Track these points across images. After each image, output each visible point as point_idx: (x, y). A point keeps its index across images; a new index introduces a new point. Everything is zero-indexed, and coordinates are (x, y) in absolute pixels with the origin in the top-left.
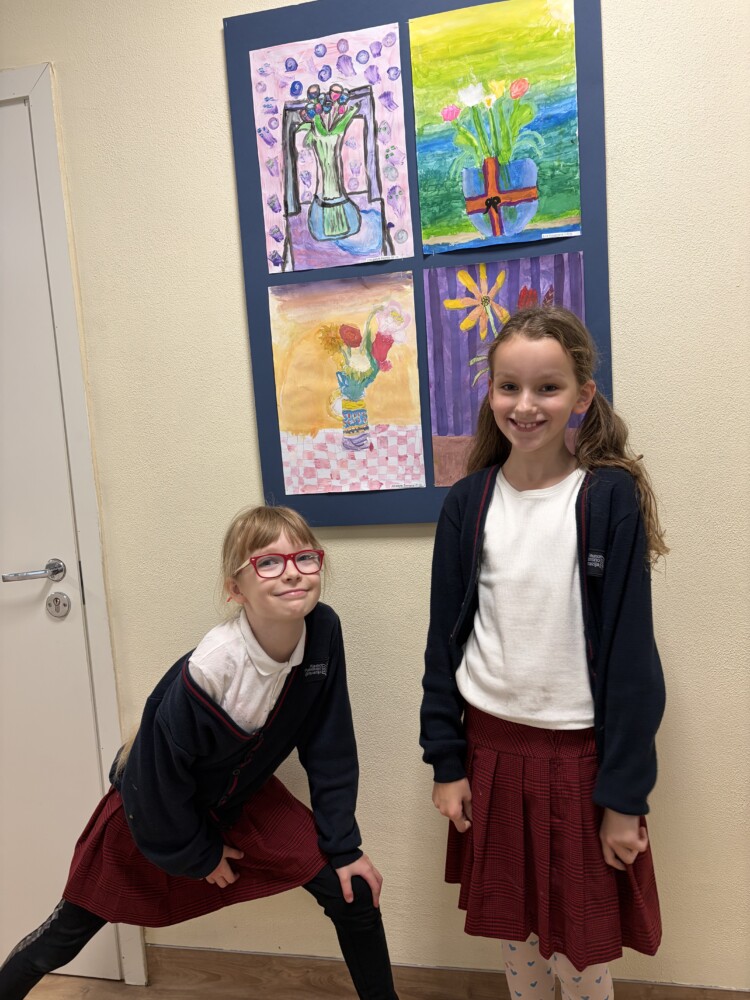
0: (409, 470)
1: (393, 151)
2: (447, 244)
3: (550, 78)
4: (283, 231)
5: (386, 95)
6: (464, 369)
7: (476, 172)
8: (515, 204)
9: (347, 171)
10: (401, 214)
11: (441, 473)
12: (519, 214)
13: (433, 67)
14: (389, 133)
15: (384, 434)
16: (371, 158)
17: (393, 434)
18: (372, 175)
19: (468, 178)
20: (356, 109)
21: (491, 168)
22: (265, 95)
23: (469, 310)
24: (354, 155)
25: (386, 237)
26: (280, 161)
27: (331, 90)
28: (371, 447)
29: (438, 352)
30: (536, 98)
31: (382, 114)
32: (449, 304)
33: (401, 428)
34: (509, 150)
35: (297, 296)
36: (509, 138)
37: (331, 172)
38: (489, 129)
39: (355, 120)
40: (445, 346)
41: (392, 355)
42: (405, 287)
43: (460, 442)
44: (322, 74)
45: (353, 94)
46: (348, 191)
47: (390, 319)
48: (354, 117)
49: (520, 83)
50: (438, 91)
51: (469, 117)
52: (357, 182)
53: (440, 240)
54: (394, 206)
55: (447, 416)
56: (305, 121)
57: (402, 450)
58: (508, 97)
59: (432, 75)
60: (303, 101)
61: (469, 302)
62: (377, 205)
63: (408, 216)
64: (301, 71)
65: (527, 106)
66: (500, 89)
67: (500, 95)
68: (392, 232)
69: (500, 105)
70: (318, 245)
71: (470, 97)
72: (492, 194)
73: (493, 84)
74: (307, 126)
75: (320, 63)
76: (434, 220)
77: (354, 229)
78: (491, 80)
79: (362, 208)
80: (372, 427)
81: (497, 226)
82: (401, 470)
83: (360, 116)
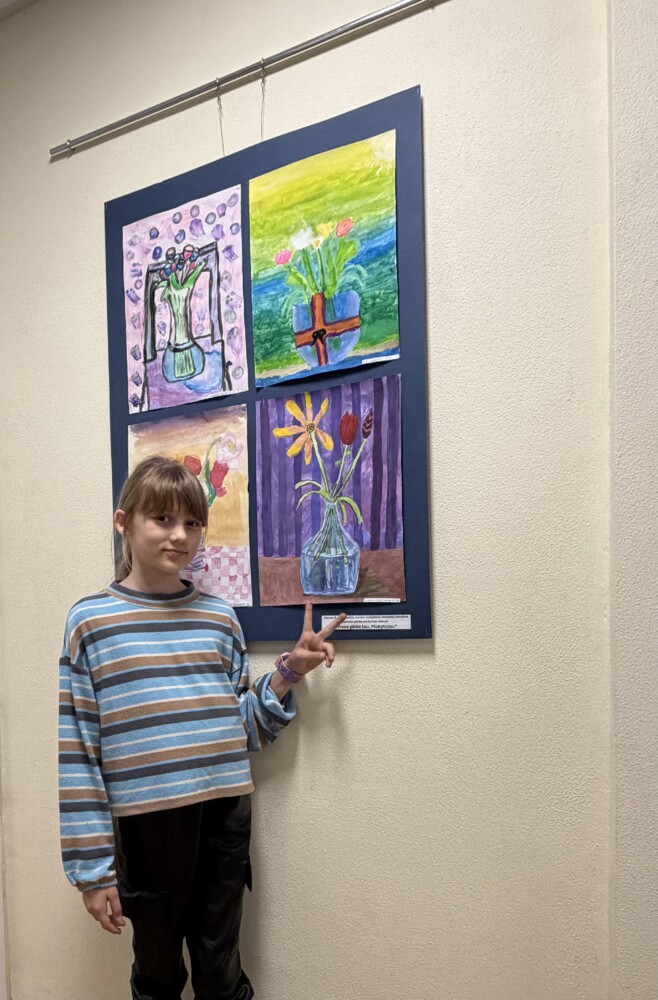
0: (239, 589)
1: (233, 297)
2: (277, 377)
3: (372, 214)
4: (142, 376)
5: (229, 249)
6: (290, 493)
7: (304, 308)
8: (339, 334)
9: (195, 319)
10: (238, 352)
11: (266, 593)
12: (343, 344)
13: (269, 219)
14: (230, 281)
15: (218, 555)
16: (214, 304)
17: (225, 555)
18: (215, 319)
19: (298, 314)
20: (204, 264)
21: (318, 303)
22: (132, 262)
23: (296, 437)
24: (200, 304)
25: (226, 375)
26: (142, 316)
27: (184, 250)
28: (207, 568)
29: (266, 477)
30: (359, 234)
31: (225, 265)
32: (278, 432)
33: (232, 549)
34: (335, 284)
35: (150, 432)
36: (334, 275)
37: (181, 321)
38: (316, 268)
39: (203, 273)
40: (273, 471)
41: (228, 481)
42: (240, 418)
43: (283, 563)
44: (178, 238)
45: (202, 251)
46: (195, 336)
47: (226, 449)
48: (203, 270)
49: (344, 220)
50: (272, 240)
51: (299, 259)
52: (202, 326)
53: (272, 374)
54: (232, 346)
55: (273, 539)
56: (163, 280)
57: (233, 571)
58: (335, 236)
59: (267, 225)
60: (162, 263)
61: (296, 429)
62: (218, 347)
63: (244, 354)
64: (162, 237)
65: (351, 243)
66: (326, 229)
67: (327, 236)
68: (231, 370)
69: (327, 245)
70: (169, 386)
71: (300, 242)
72: (319, 326)
73: (321, 227)
74: (165, 283)
75: (176, 229)
76: (267, 355)
77: (199, 370)
78: (319, 223)
79: (206, 350)
80: (208, 549)
81: (322, 356)
82: (232, 590)
83: (207, 270)
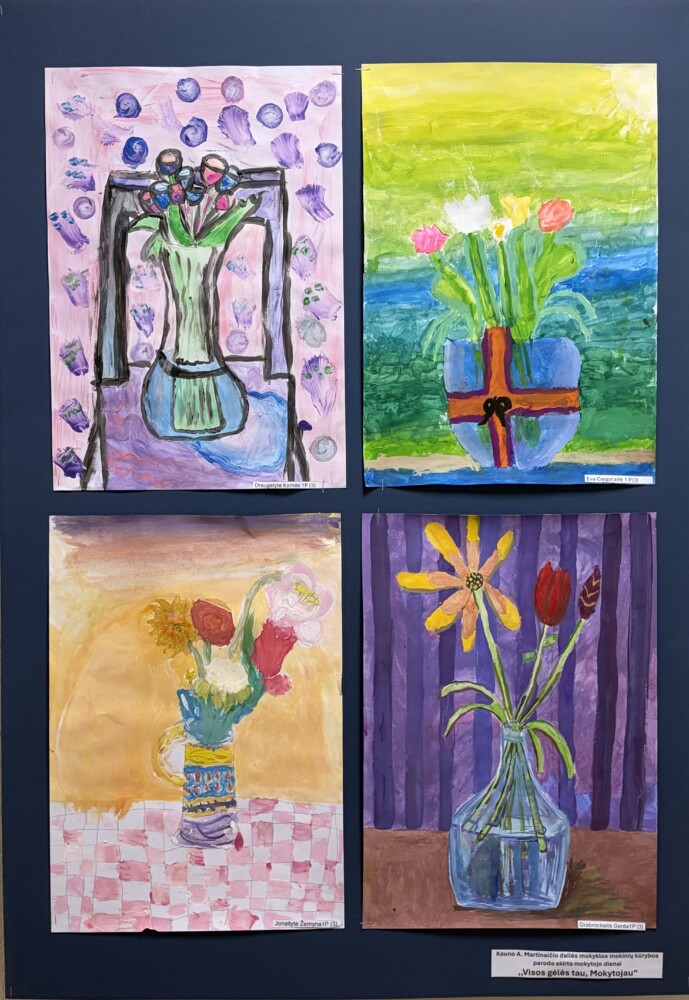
0: (313, 891)
1: (319, 294)
2: (410, 472)
3: (611, 206)
4: (89, 412)
5: (311, 191)
6: (430, 702)
7: (469, 349)
8: (537, 414)
9: (227, 316)
10: (327, 408)
11: (375, 901)
12: (544, 433)
13: (402, 155)
14: (313, 259)
15: (267, 817)
16: (275, 298)
17: (284, 819)
18: (275, 329)
19: (455, 358)
20: (250, 205)
21: (498, 346)
22: (70, 153)
23: (444, 594)
24: (241, 289)
25: (294, 446)
26: (93, 279)
27: (204, 164)
28: (239, 842)
29: (383, 667)
30: (584, 237)
31: (300, 223)
32: (407, 580)
33: (300, 806)
34: (532, 318)
35: (109, 538)
36: (531, 298)
37: (193, 315)
38: (497, 278)
39: (248, 226)
40: (396, 658)
41: (292, 664)
42: (325, 541)
43: (415, 842)
44: (189, 133)
45: (246, 177)
46: (226, 353)
47: (292, 597)
48: (247, 219)
49: (556, 206)
50: (408, 198)
51: (461, 251)
52: (245, 335)
53: (397, 463)
54: (314, 393)
55: (394, 792)
56: (148, 214)
57: (302, 852)
58: (535, 226)
59: (398, 167)
60: (147, 176)
61: (443, 580)
62: (280, 387)
63: (339, 415)
64: (146, 120)
65: (568, 248)
66: (519, 211)
67: (520, 221)
68: (307, 439)
69: (520, 238)
70: (157, 446)
71: (465, 217)
72: (497, 390)
73: (508, 200)
74: (154, 223)
75: (185, 113)
76: (389, 426)
77: (232, 424)
78: (505, 192)
79: (251, 387)
80: (242, 803)
81: (502, 449)
82: (297, 892)
83: (259, 221)
